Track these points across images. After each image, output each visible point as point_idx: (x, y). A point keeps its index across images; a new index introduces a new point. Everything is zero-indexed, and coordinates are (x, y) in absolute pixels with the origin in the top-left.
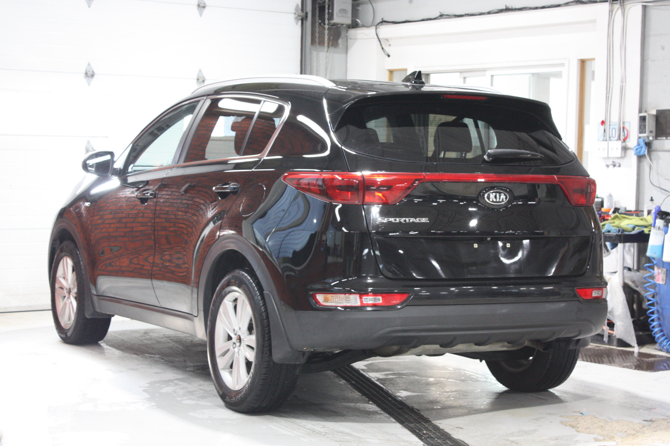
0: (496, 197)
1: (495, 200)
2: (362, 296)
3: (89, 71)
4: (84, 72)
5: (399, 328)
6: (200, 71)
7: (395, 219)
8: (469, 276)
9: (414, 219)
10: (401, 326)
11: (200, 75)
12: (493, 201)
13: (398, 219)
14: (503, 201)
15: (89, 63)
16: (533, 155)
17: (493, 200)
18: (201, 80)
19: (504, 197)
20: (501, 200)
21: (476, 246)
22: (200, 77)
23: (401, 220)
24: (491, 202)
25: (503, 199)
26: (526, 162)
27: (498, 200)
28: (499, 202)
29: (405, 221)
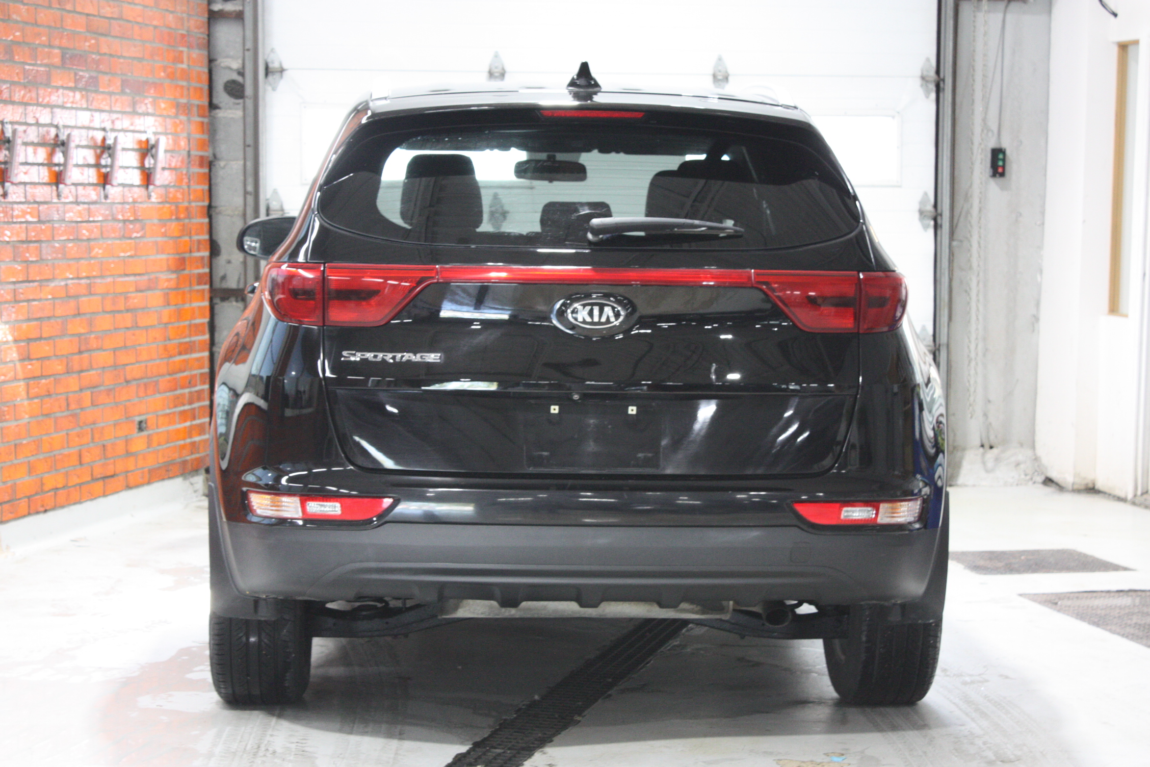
0: (591, 313)
1: (588, 319)
2: (306, 500)
3: (496, 68)
4: (487, 69)
5: (373, 565)
6: (720, 59)
7: (376, 354)
8: (530, 469)
9: (411, 355)
10: (376, 561)
11: (720, 68)
12: (584, 322)
13: (380, 355)
14: (608, 321)
15: (497, 52)
16: (710, 228)
17: (584, 319)
18: (721, 78)
19: (611, 314)
20: (603, 319)
21: (555, 409)
22: (720, 71)
23: (385, 357)
24: (581, 322)
25: (608, 318)
26: (693, 244)
27: (596, 319)
28: (599, 323)
29: (394, 358)
